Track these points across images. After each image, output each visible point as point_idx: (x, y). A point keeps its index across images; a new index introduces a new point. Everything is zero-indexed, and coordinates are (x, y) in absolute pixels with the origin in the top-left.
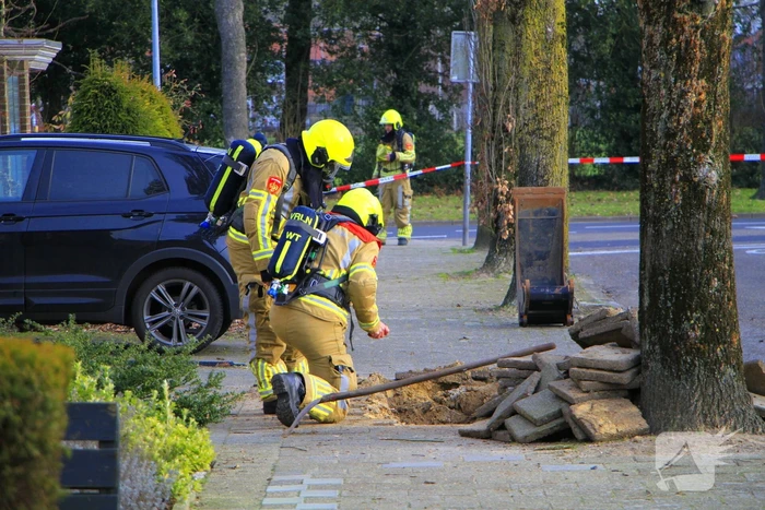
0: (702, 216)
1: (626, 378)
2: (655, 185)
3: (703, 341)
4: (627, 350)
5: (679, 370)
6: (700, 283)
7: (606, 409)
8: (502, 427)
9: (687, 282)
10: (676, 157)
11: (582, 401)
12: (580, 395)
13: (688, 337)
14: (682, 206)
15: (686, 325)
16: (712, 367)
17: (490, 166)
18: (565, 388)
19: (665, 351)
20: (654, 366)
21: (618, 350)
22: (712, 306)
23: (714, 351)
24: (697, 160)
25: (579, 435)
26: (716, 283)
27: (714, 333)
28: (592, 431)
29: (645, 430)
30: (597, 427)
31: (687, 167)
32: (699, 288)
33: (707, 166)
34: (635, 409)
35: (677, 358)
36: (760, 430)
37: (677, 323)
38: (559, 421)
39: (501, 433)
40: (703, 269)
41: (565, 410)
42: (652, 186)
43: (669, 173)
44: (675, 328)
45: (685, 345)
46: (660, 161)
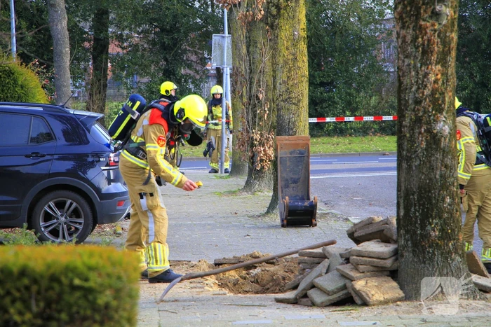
0: (439, 156)
1: (388, 263)
2: (408, 135)
3: (440, 238)
4: (388, 245)
5: (424, 257)
6: (438, 200)
7: (376, 284)
8: (305, 296)
9: (430, 199)
10: (422, 116)
11: (360, 279)
12: (358, 275)
13: (430, 235)
14: (426, 149)
15: (429, 228)
16: (447, 256)
17: (248, 122)
18: (347, 269)
19: (415, 245)
20: (408, 255)
21: (383, 244)
22: (446, 215)
23: (447, 245)
24: (435, 118)
25: (358, 301)
26: (448, 200)
27: (447, 233)
28: (368, 299)
29: (402, 297)
30: (370, 296)
31: (429, 123)
32: (437, 203)
33: (442, 123)
34: (395, 284)
35: (423, 250)
36: (478, 297)
37: (423, 227)
38: (344, 292)
39: (305, 300)
40: (440, 191)
41: (348, 284)
42: (405, 136)
43: (417, 127)
44: (421, 230)
45: (429, 241)
46: (411, 119)
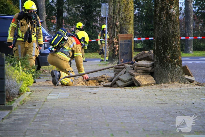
0: (171, 23)
1: (150, 69)
2: (158, 15)
3: (171, 58)
4: (150, 62)
5: (164, 66)
6: (170, 42)
7: (144, 78)
8: (115, 84)
9: (167, 42)
10: (164, 6)
11: (137, 75)
12: (137, 74)
13: (167, 57)
14: (166, 20)
15: (166, 54)
16: (174, 65)
17: (112, 35)
18: (133, 72)
19: (161, 61)
20: (158, 65)
21: (148, 62)
22: (174, 48)
23: (174, 61)
24: (170, 7)
25: (136, 84)
26: (175, 42)
27: (174, 56)
28: (140, 83)
29: (155, 83)
30: (141, 82)
31: (167, 9)
32: (170, 44)
33: (173, 9)
34: (152, 78)
35: (164, 63)
36: (187, 83)
37: (164, 53)
38: (131, 81)
39: (115, 85)
40: (171, 38)
41: (133, 78)
42: (157, 15)
43: (162, 11)
44: (163, 55)
45: (166, 59)
46: (160, 8)
